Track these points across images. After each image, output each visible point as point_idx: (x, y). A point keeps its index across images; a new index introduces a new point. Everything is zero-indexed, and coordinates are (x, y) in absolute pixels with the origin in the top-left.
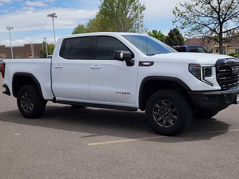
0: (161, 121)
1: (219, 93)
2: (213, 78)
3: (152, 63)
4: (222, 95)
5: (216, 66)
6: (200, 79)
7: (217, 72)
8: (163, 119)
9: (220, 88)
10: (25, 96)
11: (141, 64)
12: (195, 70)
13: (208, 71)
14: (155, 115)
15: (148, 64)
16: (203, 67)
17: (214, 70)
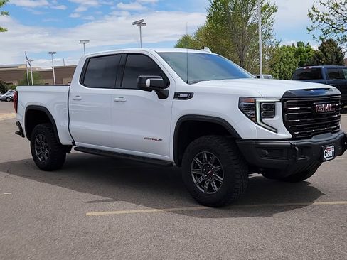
0: (202, 184)
1: (287, 143)
2: (277, 120)
3: (190, 95)
4: (292, 147)
5: (282, 101)
6: (256, 122)
7: (284, 111)
8: (205, 181)
9: (290, 136)
10: (39, 139)
11: (177, 96)
12: (247, 106)
13: (269, 109)
14: (195, 174)
15: (185, 96)
16: (261, 103)
17: (279, 107)
